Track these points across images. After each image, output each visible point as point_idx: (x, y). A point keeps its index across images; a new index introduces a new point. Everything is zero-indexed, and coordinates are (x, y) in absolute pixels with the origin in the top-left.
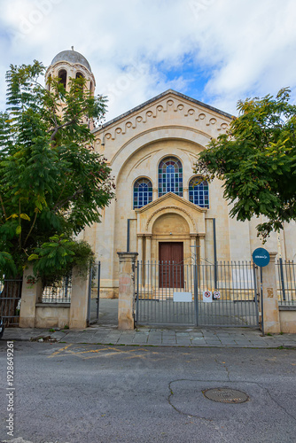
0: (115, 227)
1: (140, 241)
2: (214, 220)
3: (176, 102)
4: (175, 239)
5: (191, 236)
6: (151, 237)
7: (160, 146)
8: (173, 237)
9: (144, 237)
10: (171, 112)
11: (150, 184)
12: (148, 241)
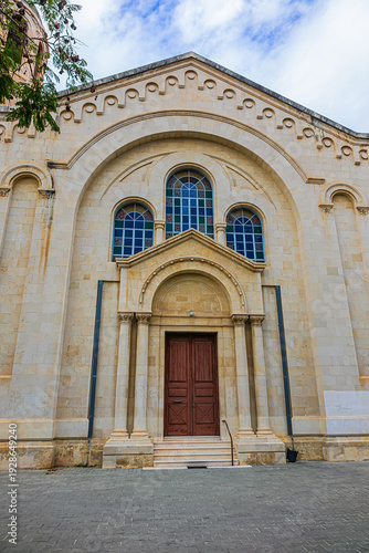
0: (69, 297)
1: (125, 328)
2: (278, 289)
3: (202, 76)
4: (200, 325)
5: (235, 320)
6: (150, 320)
7: (171, 147)
8: (197, 322)
9: (134, 320)
10: (192, 90)
11: (150, 214)
12: (142, 329)
